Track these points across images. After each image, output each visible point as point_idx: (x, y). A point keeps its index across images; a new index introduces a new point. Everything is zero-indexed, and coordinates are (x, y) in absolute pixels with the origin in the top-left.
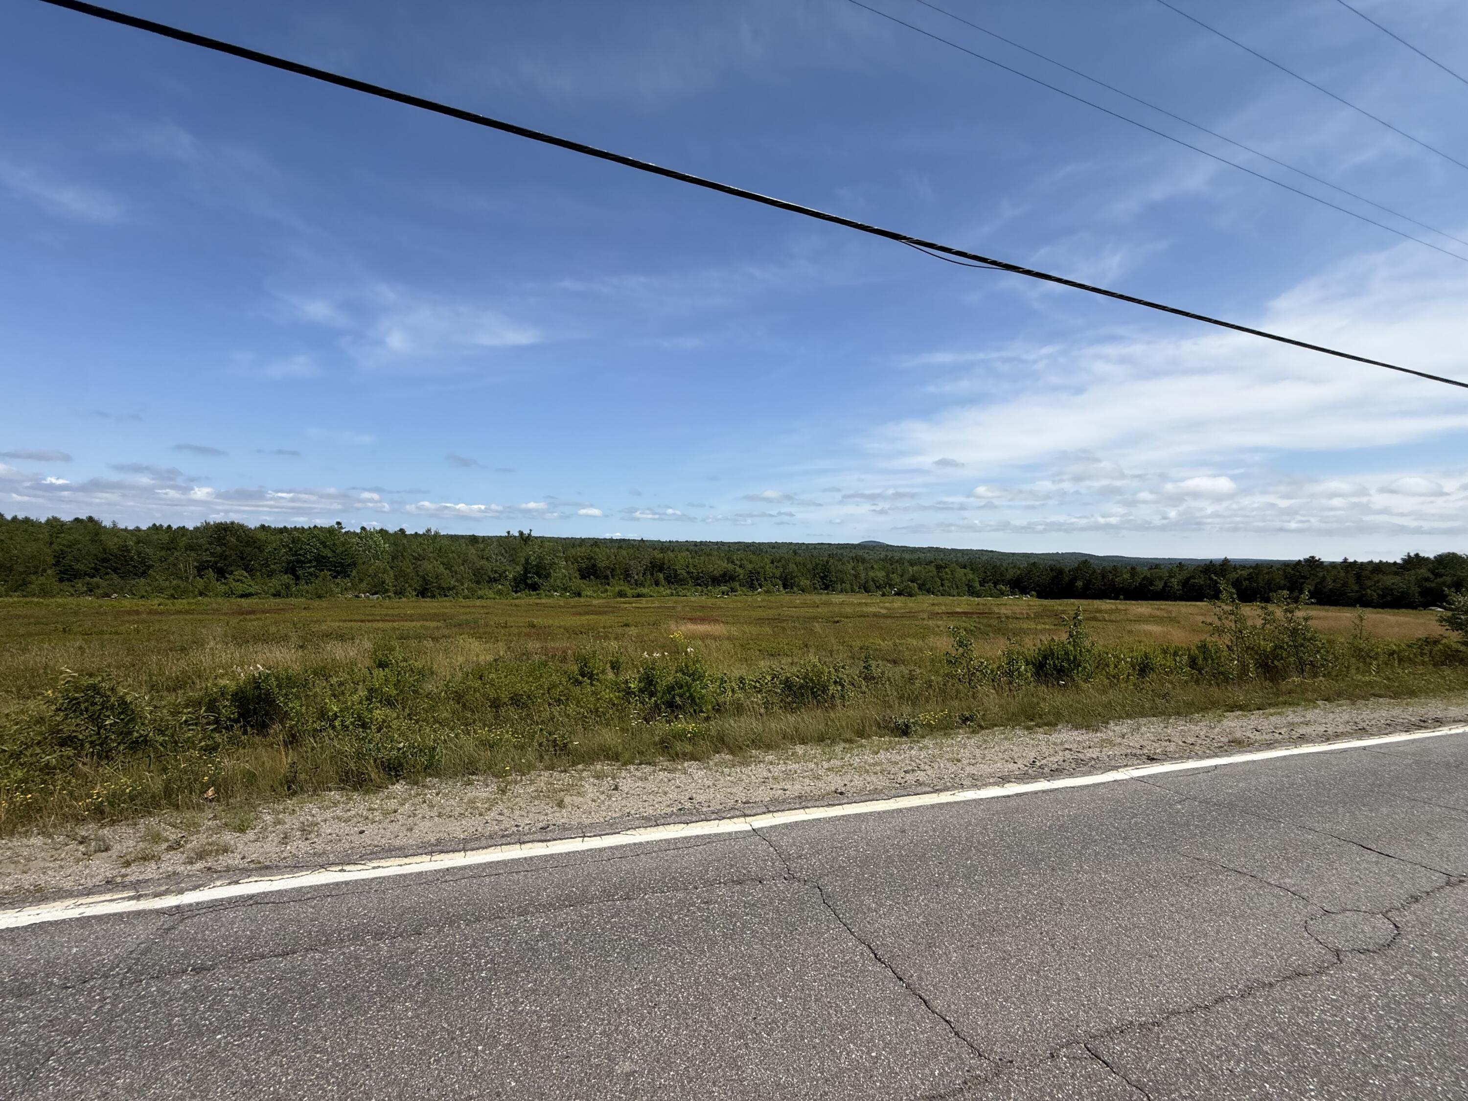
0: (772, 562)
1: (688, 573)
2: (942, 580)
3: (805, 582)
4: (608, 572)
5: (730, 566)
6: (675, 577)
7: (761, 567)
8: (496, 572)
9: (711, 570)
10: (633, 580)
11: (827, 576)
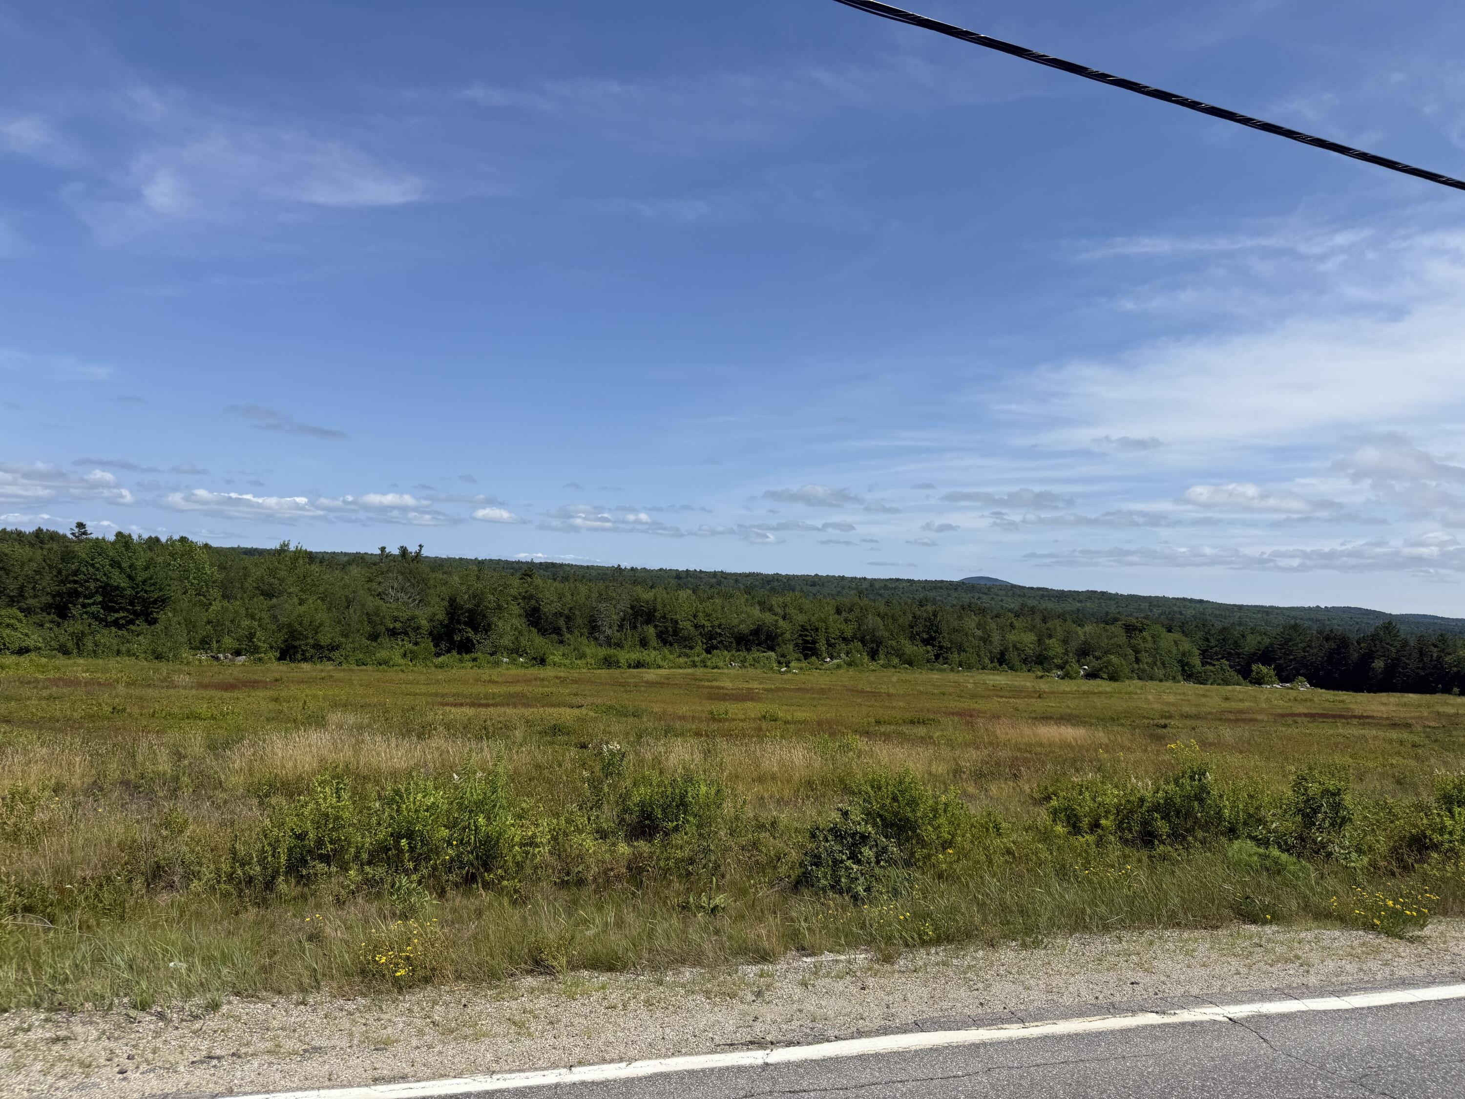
0: (838, 612)
1: (696, 626)
2: (1137, 652)
3: (909, 648)
4: (562, 622)
5: (768, 618)
6: (675, 633)
7: (821, 620)
8: (396, 619)
9: (736, 622)
10: (602, 637)
11: (934, 639)
